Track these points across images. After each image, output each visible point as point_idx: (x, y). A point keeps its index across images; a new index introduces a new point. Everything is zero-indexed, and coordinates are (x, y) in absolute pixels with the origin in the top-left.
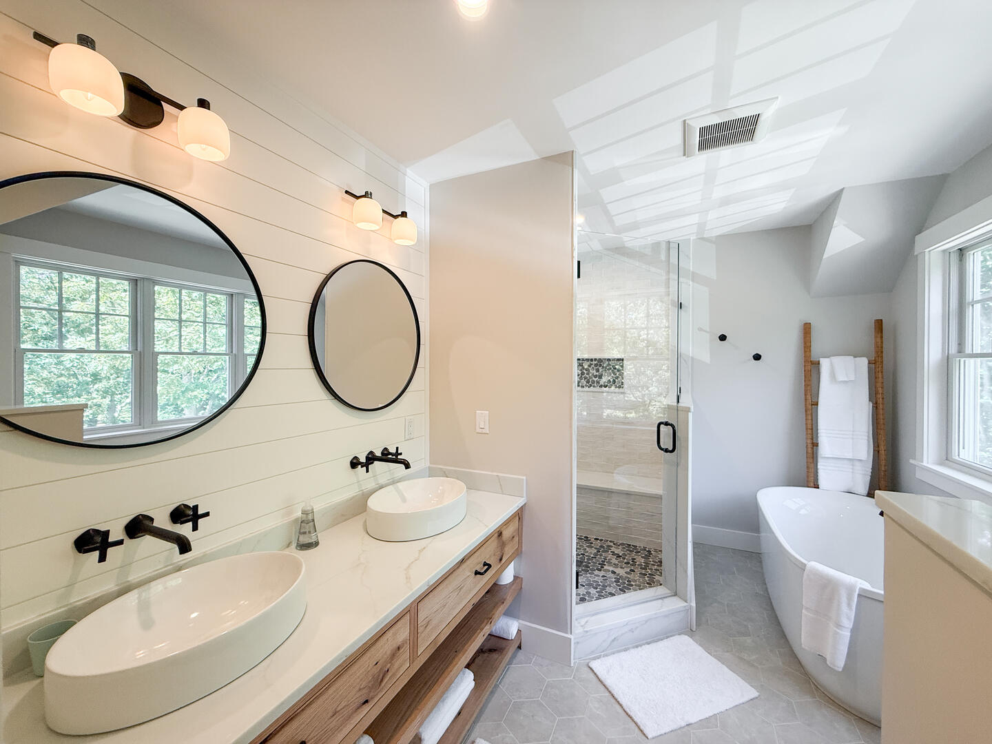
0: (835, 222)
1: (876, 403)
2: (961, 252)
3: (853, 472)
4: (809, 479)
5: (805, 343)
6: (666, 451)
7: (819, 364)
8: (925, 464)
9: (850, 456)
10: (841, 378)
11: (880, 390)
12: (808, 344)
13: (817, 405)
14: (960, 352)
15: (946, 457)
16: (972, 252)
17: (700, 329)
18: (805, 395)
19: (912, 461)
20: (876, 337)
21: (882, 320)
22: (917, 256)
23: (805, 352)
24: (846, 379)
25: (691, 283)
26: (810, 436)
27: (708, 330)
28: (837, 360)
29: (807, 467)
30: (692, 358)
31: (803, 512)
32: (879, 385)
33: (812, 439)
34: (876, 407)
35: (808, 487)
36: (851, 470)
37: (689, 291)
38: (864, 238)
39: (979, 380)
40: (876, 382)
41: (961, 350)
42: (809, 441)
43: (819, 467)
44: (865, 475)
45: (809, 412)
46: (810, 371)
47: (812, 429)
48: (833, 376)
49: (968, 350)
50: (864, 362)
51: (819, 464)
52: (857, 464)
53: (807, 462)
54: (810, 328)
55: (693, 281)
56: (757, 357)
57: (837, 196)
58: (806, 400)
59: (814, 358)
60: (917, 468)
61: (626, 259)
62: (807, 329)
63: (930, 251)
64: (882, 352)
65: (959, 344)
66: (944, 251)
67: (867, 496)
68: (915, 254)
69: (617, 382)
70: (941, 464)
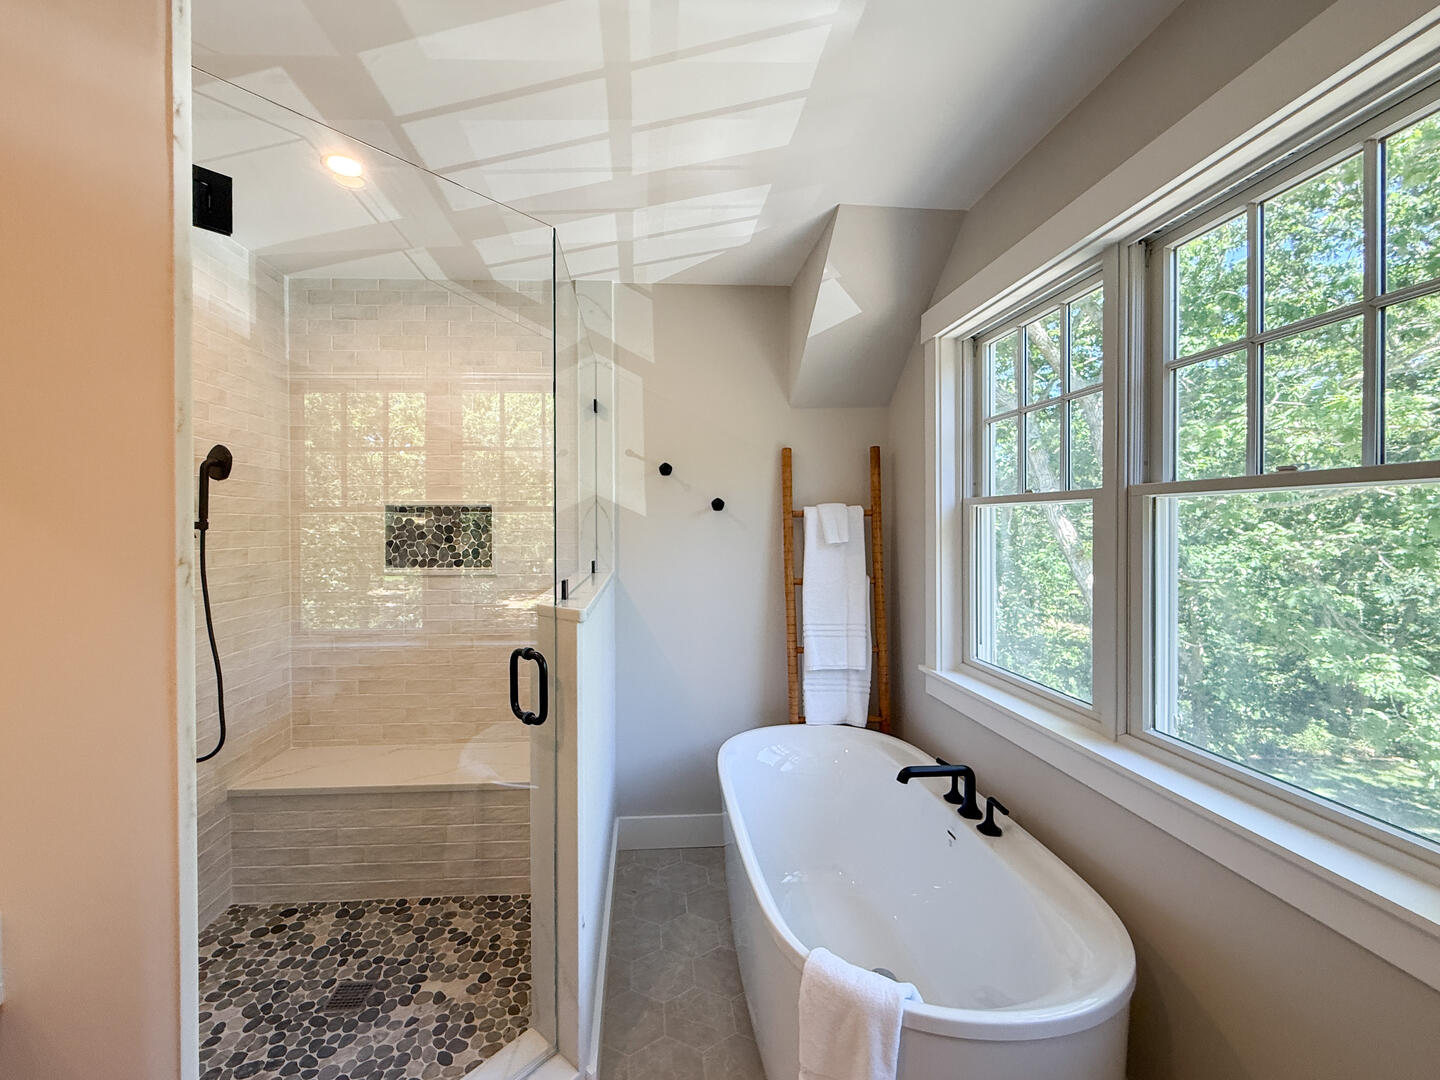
0: (825, 271)
1: (874, 578)
2: (976, 341)
3: (847, 691)
4: (791, 711)
5: (784, 482)
6: (529, 719)
7: (803, 516)
8: (938, 672)
9: (843, 664)
10: (832, 539)
11: (879, 558)
12: (788, 484)
13: (801, 584)
14: (975, 495)
15: (963, 661)
16: (988, 343)
17: (629, 453)
18: (786, 568)
19: (921, 668)
20: (872, 475)
21: (878, 448)
22: (924, 345)
23: (784, 496)
24: (838, 542)
25: (613, 365)
26: (792, 638)
27: (642, 455)
28: (825, 508)
29: (790, 690)
30: (617, 507)
31: (786, 767)
32: (877, 549)
33: (796, 641)
34: (875, 584)
35: (791, 723)
36: (845, 688)
37: (609, 379)
38: (861, 308)
39: (995, 538)
40: (874, 545)
41: (976, 494)
42: (792, 645)
43: (805, 687)
44: (861, 693)
45: (791, 597)
46: (791, 525)
47: (795, 625)
48: (822, 537)
49: (985, 494)
50: (858, 512)
51: (805, 682)
52: (853, 676)
53: (789, 682)
54: (791, 457)
55: (617, 362)
56: (718, 505)
57: (830, 218)
58: (787, 576)
59: (796, 508)
60: (928, 679)
61: (492, 305)
62: (786, 457)
63: (940, 337)
64: (880, 497)
65: (975, 484)
66: (956, 339)
67: (866, 728)
68: (922, 342)
69: (480, 555)
70: (955, 669)
